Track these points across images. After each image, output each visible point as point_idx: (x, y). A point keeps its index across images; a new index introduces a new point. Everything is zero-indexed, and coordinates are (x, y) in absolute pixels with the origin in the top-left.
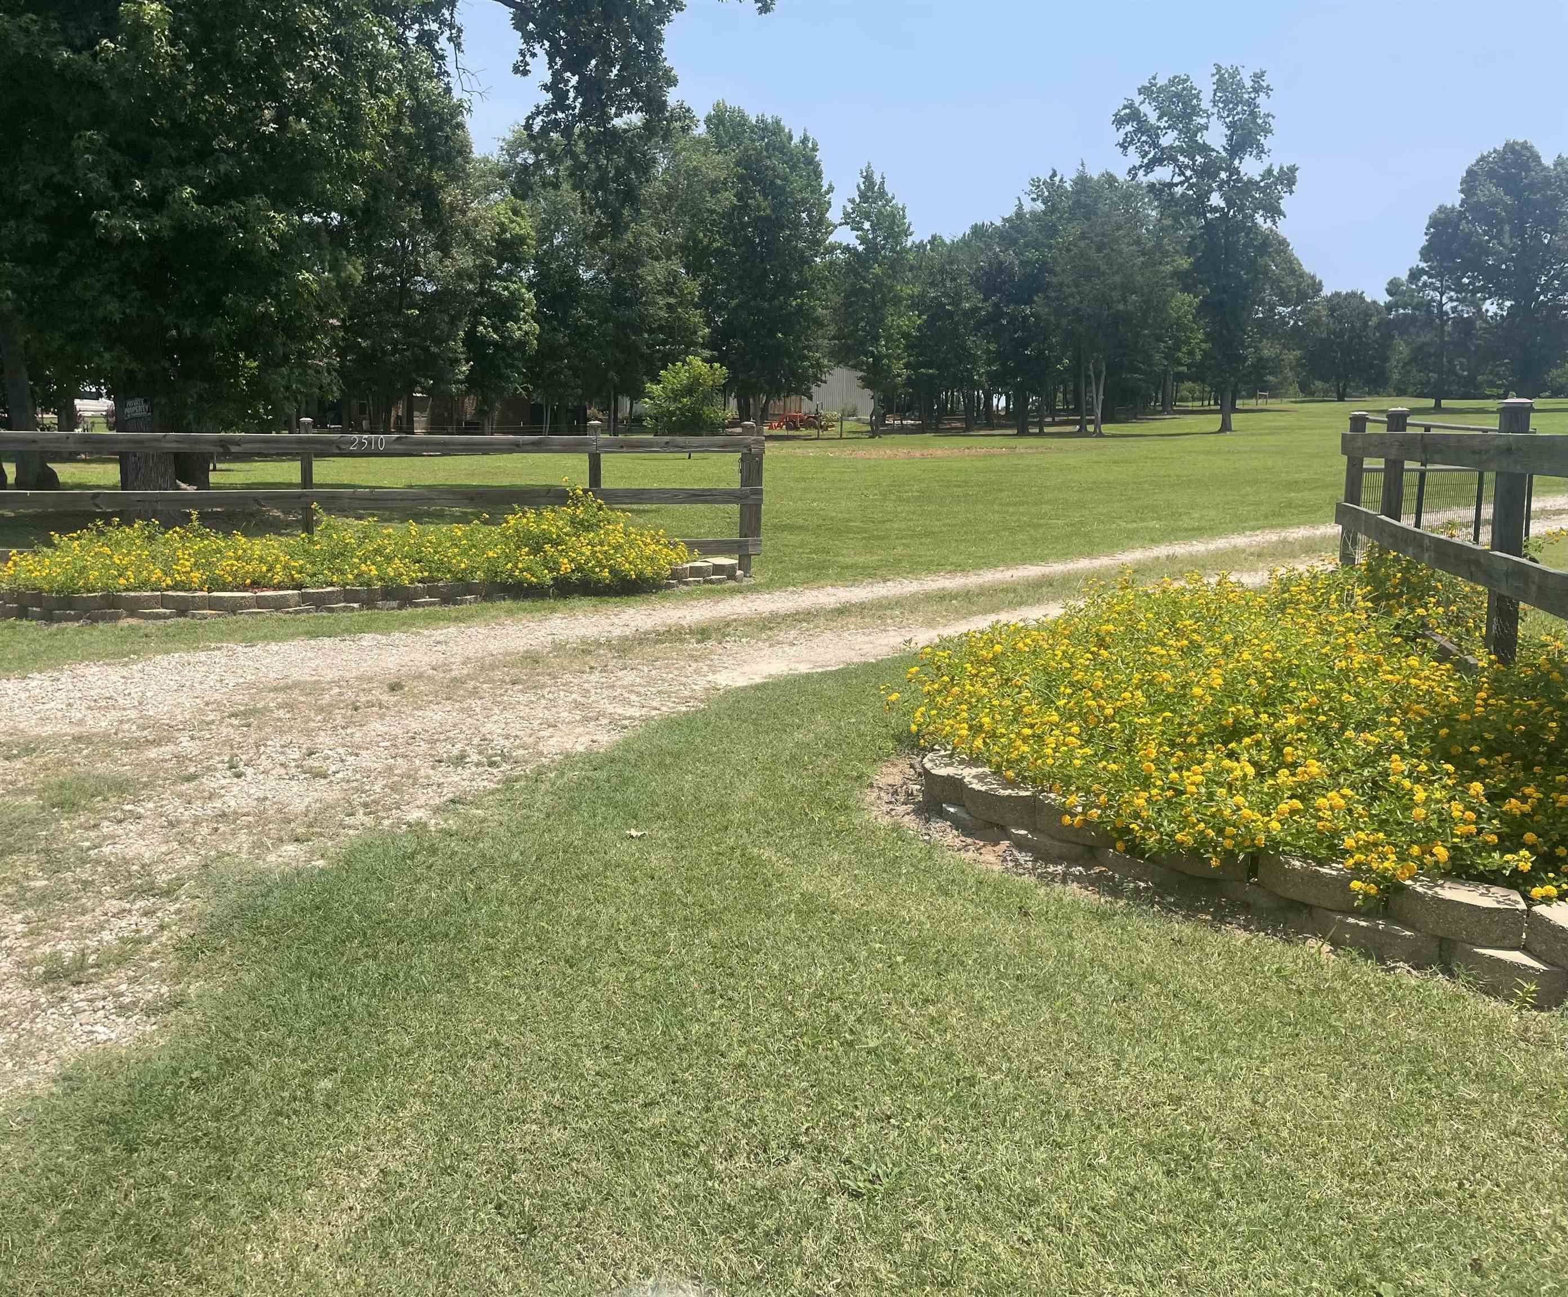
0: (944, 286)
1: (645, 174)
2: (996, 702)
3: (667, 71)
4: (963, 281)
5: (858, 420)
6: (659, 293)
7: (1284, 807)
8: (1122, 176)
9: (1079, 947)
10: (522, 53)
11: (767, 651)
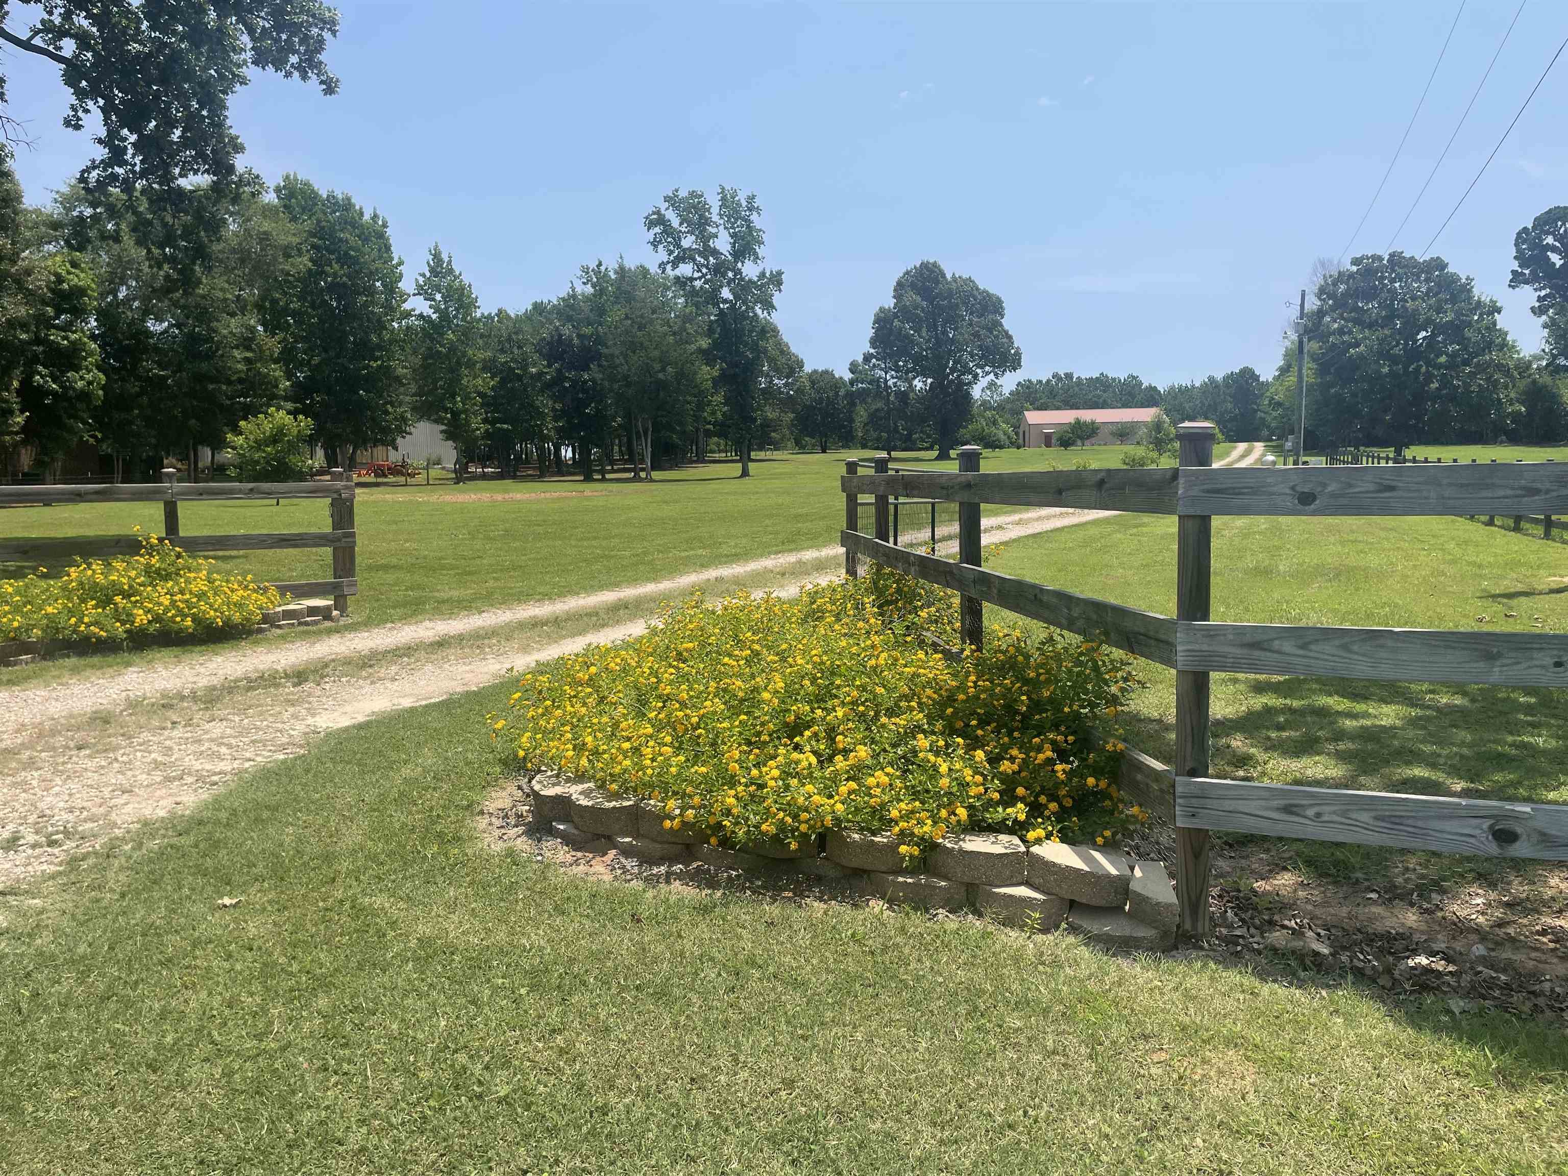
0: (512, 353)
1: (215, 233)
2: (595, 721)
3: (233, 139)
4: (527, 349)
5: (443, 468)
6: (237, 347)
7: (843, 789)
8: (654, 269)
9: (688, 945)
10: (73, 108)
11: (368, 689)
